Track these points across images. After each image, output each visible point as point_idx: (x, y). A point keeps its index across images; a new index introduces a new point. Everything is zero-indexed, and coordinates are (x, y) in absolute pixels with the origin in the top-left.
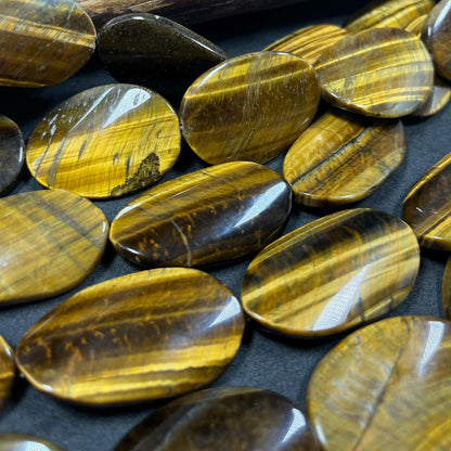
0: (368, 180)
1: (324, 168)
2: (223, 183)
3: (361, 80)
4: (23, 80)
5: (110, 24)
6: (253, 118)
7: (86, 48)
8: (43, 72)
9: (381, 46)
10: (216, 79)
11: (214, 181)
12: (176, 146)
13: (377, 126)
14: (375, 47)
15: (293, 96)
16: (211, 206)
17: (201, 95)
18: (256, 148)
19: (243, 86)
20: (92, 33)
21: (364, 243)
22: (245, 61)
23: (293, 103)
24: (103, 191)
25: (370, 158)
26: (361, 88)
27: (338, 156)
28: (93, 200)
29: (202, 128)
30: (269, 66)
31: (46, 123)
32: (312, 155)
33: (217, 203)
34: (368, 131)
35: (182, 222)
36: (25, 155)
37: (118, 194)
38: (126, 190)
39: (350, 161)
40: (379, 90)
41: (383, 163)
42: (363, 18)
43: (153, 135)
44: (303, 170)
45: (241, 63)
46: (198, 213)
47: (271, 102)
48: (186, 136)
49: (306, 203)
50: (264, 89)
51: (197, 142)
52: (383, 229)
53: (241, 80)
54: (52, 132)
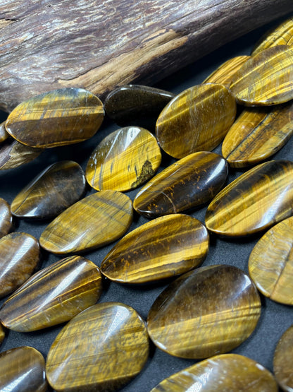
0: (272, 144)
1: (244, 144)
2: (187, 167)
3: (259, 85)
4: (74, 139)
5: (109, 96)
6: (197, 127)
7: (100, 114)
8: (82, 133)
9: (270, 60)
10: (171, 110)
11: (182, 167)
12: (159, 153)
13: (275, 111)
14: (266, 62)
15: (218, 107)
16: (182, 181)
17: (164, 122)
18: (203, 143)
19: (186, 110)
20: (101, 105)
21: (271, 180)
22: (184, 95)
23: (219, 111)
24: (127, 187)
25: (272, 131)
26: (259, 90)
27: (251, 135)
28: (124, 192)
29: (169, 140)
30: (198, 94)
31: (92, 159)
32: (237, 138)
33: (184, 178)
34: (270, 115)
35: (168, 192)
36: (85, 178)
37: (135, 186)
38: (138, 183)
39: (259, 136)
40: (271, 88)
41: (281, 132)
42: (262, 44)
43: (145, 151)
44: (233, 148)
45: (182, 97)
46: (175, 186)
47: (205, 115)
48: (162, 147)
49: (237, 167)
50: (199, 108)
51: (169, 148)
52: (282, 169)
53: (184, 106)
54: (96, 163)
